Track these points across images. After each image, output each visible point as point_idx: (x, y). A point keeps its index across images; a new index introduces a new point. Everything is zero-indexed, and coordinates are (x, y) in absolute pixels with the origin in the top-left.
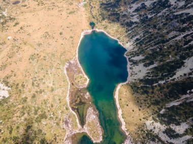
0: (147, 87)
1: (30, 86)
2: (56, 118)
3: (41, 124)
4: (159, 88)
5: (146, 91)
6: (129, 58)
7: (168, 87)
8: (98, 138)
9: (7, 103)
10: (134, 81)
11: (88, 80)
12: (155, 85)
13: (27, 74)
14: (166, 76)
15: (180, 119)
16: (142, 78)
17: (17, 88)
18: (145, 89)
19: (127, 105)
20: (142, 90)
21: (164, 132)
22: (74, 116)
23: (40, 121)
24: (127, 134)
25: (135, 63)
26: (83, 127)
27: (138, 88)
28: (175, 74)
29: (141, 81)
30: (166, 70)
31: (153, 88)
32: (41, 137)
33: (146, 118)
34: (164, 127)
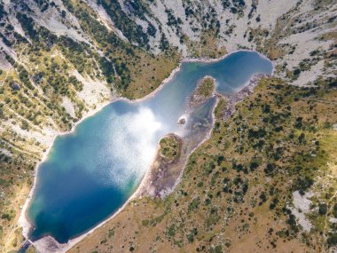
0: (117, 68)
1: (252, 190)
3: (259, 128)
4: (111, 55)
5: (122, 67)
6: (75, 121)
10: (115, 91)
12: (109, 60)
14: (90, 52)
15: (135, 27)
16: (105, 82)
17: (276, 201)
18: (120, 68)
19: (153, 78)
20: (124, 72)
21: (154, 37)
23: (260, 130)
25: (81, 107)
26: (215, 97)
27: (122, 78)
28: (83, 43)
29: (109, 81)
30: (81, 55)
31: (115, 60)
32: (266, 115)
33: (153, 56)
34: (151, 38)
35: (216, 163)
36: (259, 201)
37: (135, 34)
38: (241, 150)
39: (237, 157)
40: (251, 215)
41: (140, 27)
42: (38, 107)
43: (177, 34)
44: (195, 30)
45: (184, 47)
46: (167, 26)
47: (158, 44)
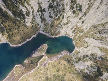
0: (7, 30)
2: (45, 71)
3: (51, 77)
4: (4, 23)
5: (9, 30)
7: (1, 18)
8: (45, 46)
10: (5, 39)
11: (16, 66)
12: (3, 26)
15: (19, 10)
16: (1, 34)
19: (23, 37)
20: (10, 32)
21: (29, 17)
22: (40, 63)
26: (44, 55)
27: (9, 35)
32: (56, 73)
33: (26, 26)
34: (27, 17)
37: (18, 14)
41: (21, 10)
43: (41, 17)
44: (51, 17)
45: (42, 25)
46: (37, 12)
47: (30, 20)
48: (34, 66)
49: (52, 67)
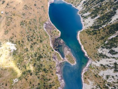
0: (95, 31)
1: (27, 41)
2: (48, 56)
3: (41, 61)
5: (95, 33)
6: (81, 15)
7: (108, 28)
8: (74, 63)
9: (17, 53)
10: (87, 28)
11: (60, 32)
12: (100, 28)
13: (23, 35)
14: (106, 22)
15: (117, 44)
16: (91, 26)
17: (19, 44)
18: (95, 32)
20: (93, 33)
21: (108, 53)
22: (58, 53)
23: (40, 60)
24: (89, 58)
25: (86, 17)
26: (64, 59)
27: (90, 32)
28: (111, 20)
29: (91, 27)
30: (105, 19)
31: (99, 30)
35: (41, 39)
36: (23, 40)
38: (39, 49)
39: (38, 46)
40: (22, 36)
41: (116, 47)
42: (89, 6)
43: (107, 65)
46: (114, 62)
48: (56, 47)
49: (50, 65)
